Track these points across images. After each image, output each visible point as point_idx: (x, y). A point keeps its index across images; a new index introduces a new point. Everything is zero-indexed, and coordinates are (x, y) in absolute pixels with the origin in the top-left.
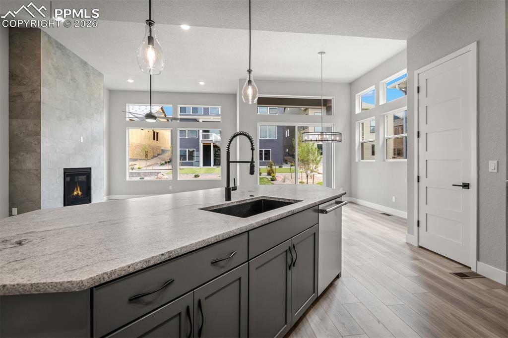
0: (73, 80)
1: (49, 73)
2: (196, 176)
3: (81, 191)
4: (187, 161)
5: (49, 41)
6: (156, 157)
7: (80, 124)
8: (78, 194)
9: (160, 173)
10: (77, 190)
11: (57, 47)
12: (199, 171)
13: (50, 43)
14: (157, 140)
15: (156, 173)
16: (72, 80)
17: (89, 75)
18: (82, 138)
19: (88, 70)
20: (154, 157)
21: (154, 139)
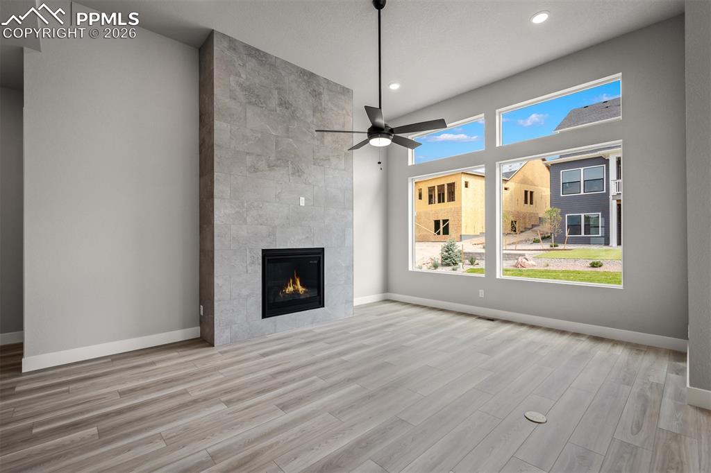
0: (284, 104)
1: (230, 98)
2: (594, 265)
3: (302, 285)
4: (583, 235)
5: (230, 47)
6: (530, 229)
7: (300, 176)
8: (296, 291)
9: (523, 255)
10: (294, 283)
11: (249, 55)
12: (604, 254)
13: (234, 49)
14: (531, 203)
15: (516, 255)
16: (280, 105)
17: (320, 94)
18: (302, 199)
19: (319, 85)
20: (526, 229)
21: (526, 202)
